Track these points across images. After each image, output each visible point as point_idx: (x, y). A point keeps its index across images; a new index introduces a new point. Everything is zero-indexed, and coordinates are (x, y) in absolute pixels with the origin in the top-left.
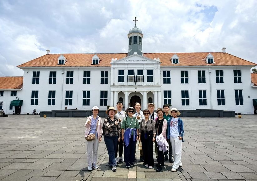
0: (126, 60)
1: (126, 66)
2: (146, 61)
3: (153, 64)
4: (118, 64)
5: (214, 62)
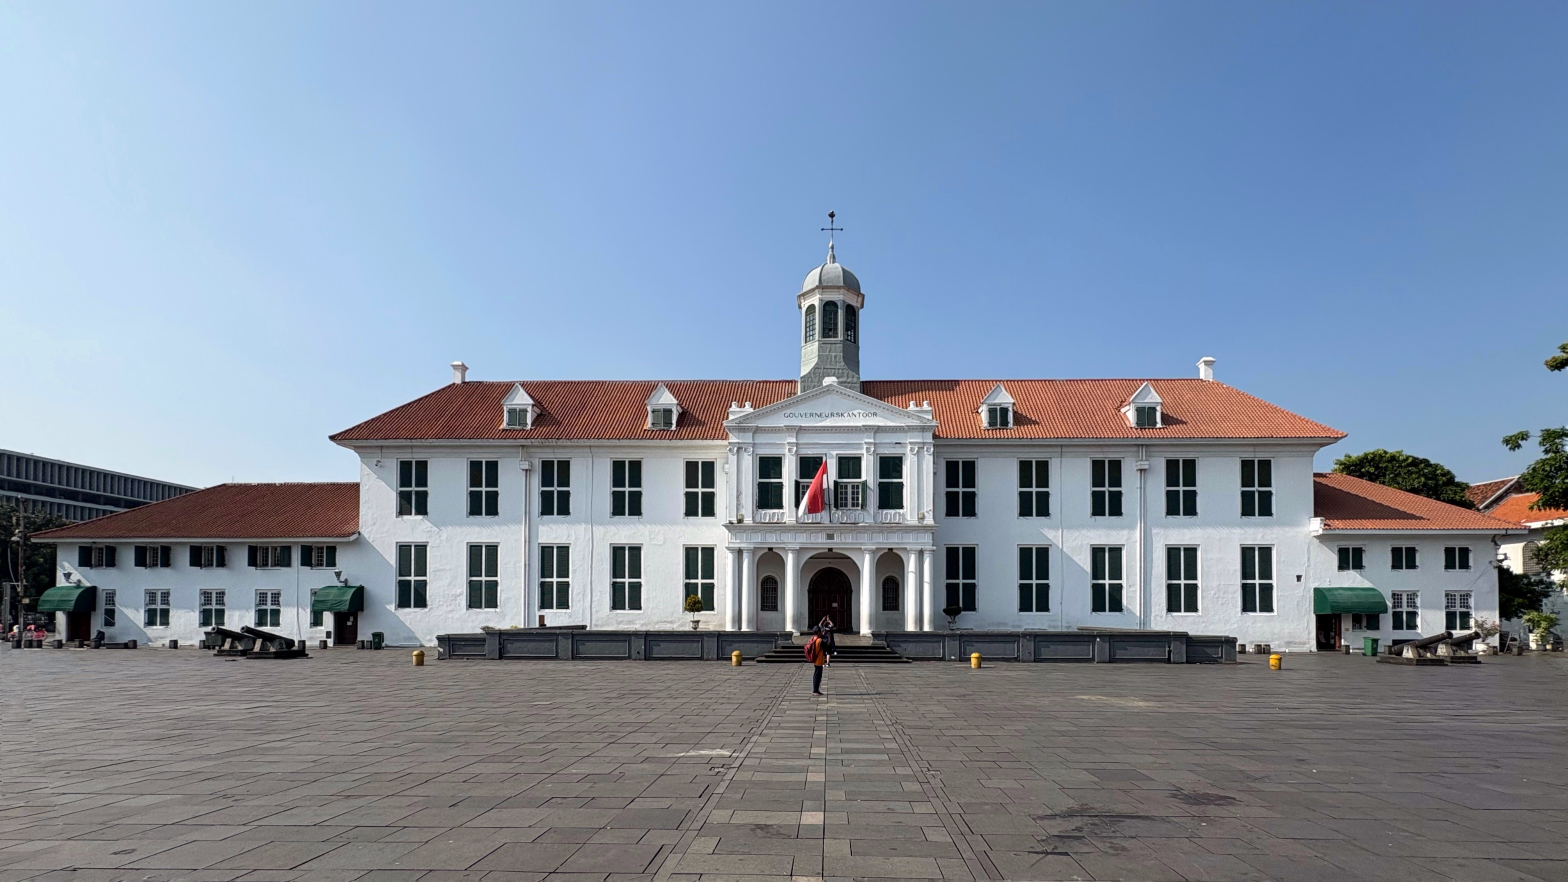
0: (788, 412)
1: (793, 438)
2: (875, 414)
3: (905, 430)
4: (757, 430)
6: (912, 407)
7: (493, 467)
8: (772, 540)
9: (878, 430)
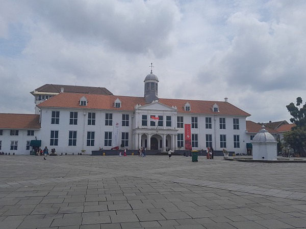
1: (149, 112)
2: (166, 108)
3: (172, 111)
4: (142, 110)
5: (218, 111)
6: (173, 107)
7: (76, 114)
8: (145, 132)
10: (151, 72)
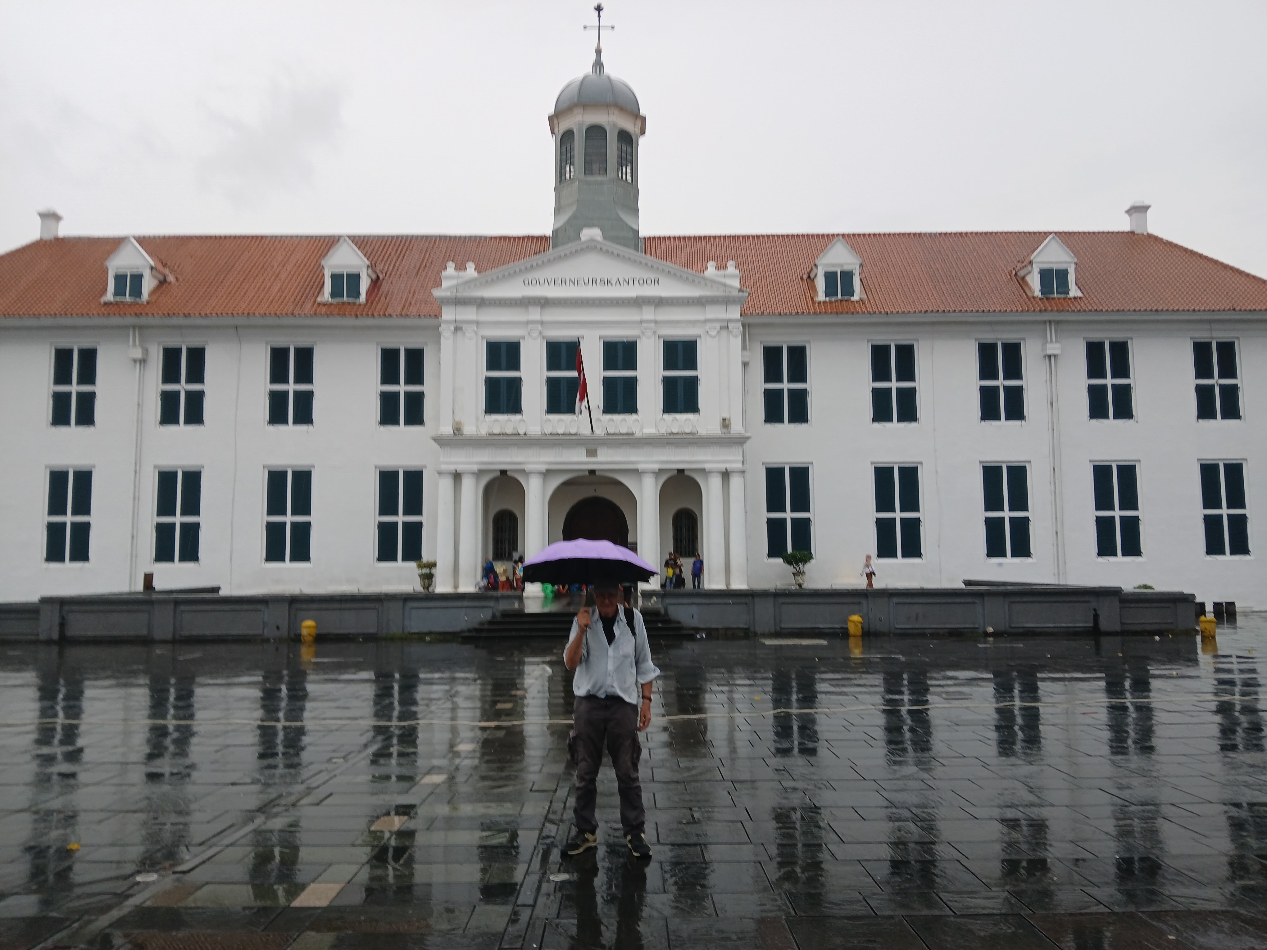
0: (530, 276)
1: (535, 314)
2: (656, 281)
3: (701, 302)
4: (482, 303)
5: (1074, 292)
6: (711, 270)
7: (88, 356)
8: (506, 458)
9: (659, 302)
10: (598, 65)
